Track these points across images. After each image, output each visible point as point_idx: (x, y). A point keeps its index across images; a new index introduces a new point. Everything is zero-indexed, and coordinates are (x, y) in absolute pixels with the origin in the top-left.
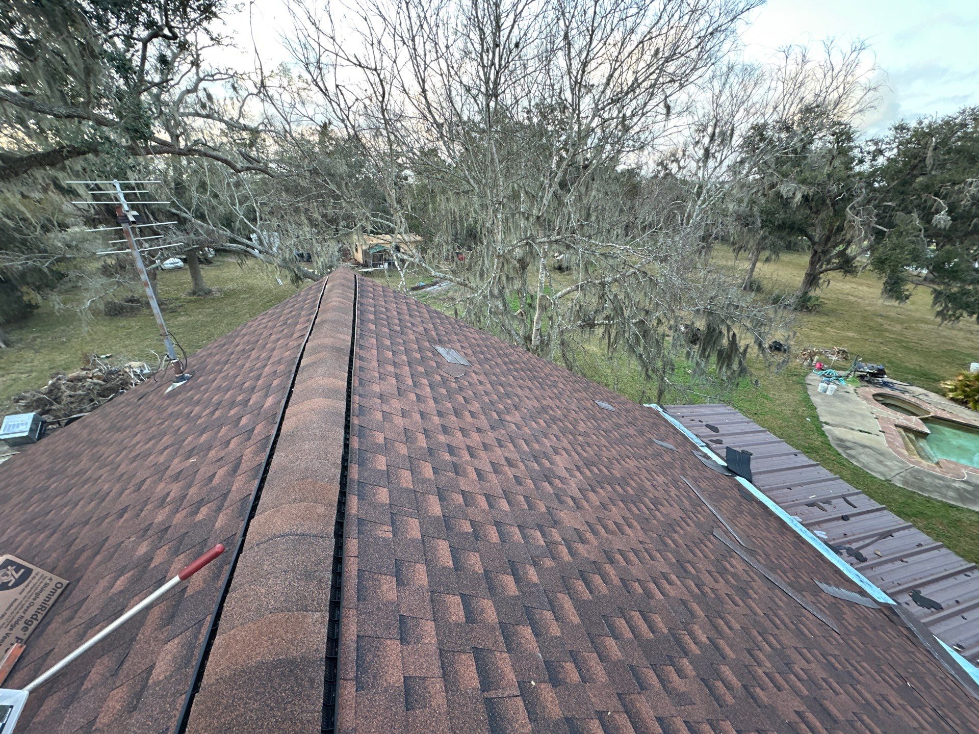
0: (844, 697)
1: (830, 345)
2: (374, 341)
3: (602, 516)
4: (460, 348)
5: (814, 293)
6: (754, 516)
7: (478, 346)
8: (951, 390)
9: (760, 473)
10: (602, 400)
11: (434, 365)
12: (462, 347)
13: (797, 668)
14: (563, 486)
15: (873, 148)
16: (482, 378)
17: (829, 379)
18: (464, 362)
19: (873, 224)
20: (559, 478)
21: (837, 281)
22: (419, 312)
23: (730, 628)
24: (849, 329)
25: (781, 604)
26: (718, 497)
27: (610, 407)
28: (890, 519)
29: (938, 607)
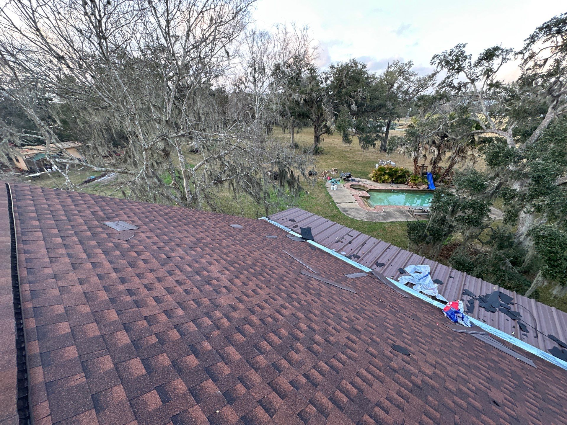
0: (362, 320)
1: (330, 168)
2: (40, 234)
3: (244, 289)
4: (127, 219)
5: (320, 145)
6: (318, 257)
7: (142, 213)
8: (373, 177)
9: (316, 235)
10: (234, 224)
11: (106, 236)
12: (129, 217)
13: (344, 318)
14: (218, 283)
15: (324, 76)
16: (149, 234)
17: (333, 183)
18: (133, 227)
19: (332, 111)
20: (215, 279)
21: (326, 138)
22: (84, 201)
23: (315, 316)
24: (336, 159)
25: (334, 292)
26: (300, 254)
27: (239, 226)
28: (364, 237)
29: (384, 265)
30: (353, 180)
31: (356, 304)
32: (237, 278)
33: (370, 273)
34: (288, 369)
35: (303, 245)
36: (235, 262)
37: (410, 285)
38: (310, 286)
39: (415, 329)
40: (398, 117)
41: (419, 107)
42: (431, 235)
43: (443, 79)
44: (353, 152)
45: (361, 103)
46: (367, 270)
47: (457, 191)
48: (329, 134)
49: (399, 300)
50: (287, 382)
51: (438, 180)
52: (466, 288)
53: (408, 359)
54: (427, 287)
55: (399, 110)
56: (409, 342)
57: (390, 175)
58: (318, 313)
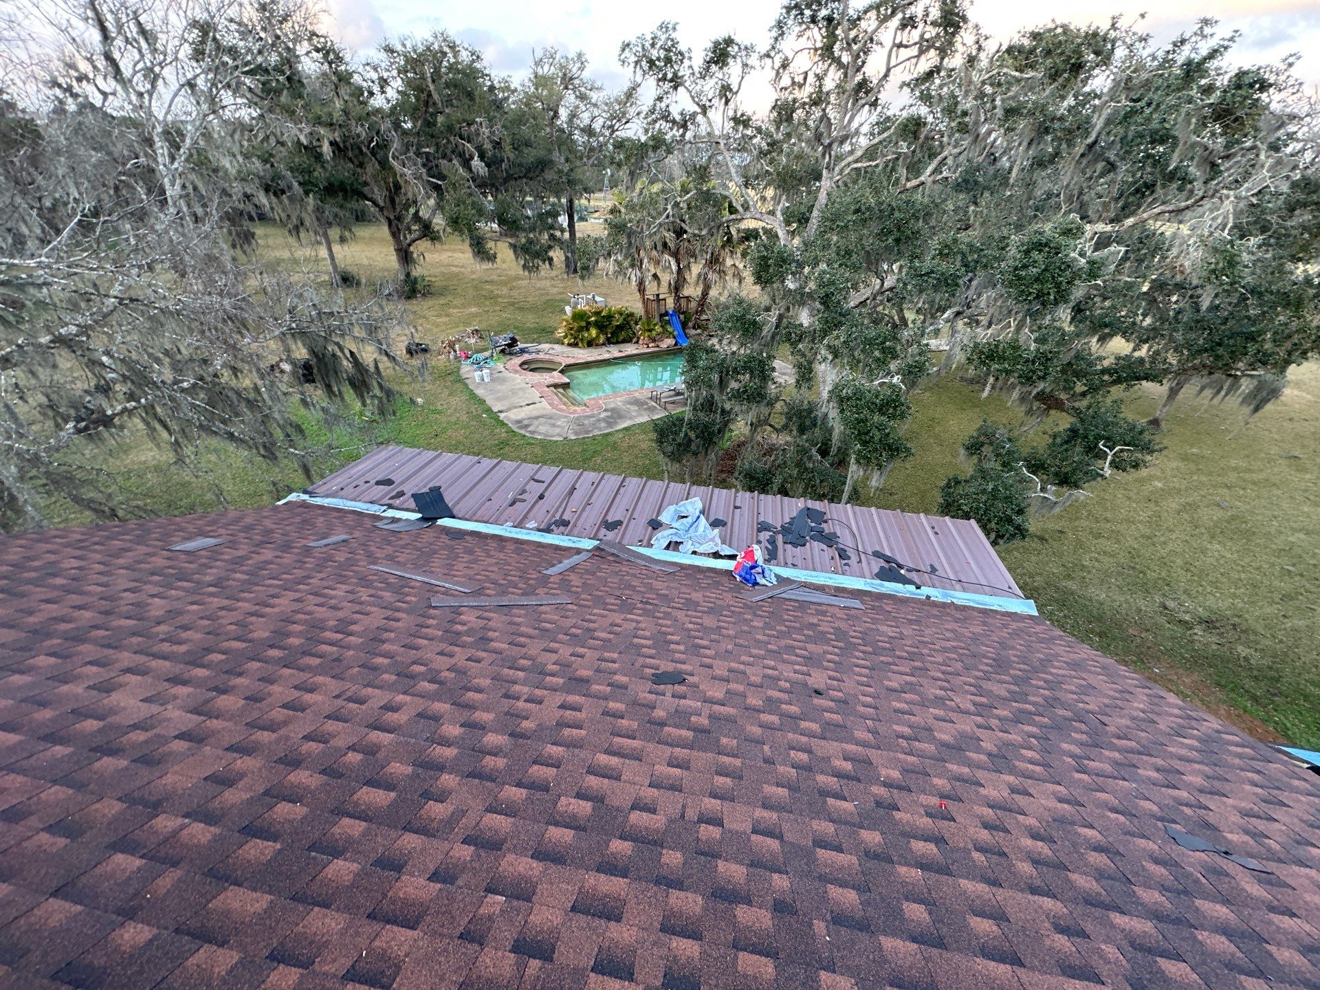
0: (589, 653)
1: (461, 328)
5: (417, 272)
6: (470, 552)
8: (565, 337)
10: (188, 539)
13: (550, 667)
17: (479, 365)
19: (425, 177)
23: (481, 691)
24: (470, 305)
25: (521, 620)
26: (423, 561)
27: (209, 541)
28: (569, 475)
29: (619, 523)
30: (523, 351)
31: (574, 626)
32: (224, 692)
33: (597, 548)
34: (423, 850)
35: (429, 536)
36: (208, 650)
37: (673, 546)
38: (459, 627)
39: (691, 626)
40: (586, 190)
41: (619, 165)
42: (697, 437)
43: (652, 103)
44: (509, 282)
45: (494, 156)
46: (588, 544)
47: (720, 341)
48: (433, 239)
49: (658, 585)
50: (422, 881)
51: (690, 324)
52: (762, 519)
53: (680, 689)
54: (702, 540)
55: (586, 173)
56: (683, 656)
57: (601, 327)
58: (485, 682)
